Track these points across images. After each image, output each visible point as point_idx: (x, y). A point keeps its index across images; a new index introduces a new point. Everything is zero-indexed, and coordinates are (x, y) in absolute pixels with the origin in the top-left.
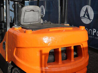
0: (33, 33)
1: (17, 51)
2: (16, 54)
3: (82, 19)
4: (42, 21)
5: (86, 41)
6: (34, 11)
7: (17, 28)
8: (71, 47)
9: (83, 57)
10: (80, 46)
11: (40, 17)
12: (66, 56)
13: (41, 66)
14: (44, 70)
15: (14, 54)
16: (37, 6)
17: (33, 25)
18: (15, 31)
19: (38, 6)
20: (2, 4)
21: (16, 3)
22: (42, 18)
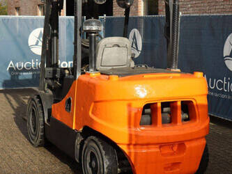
0: (119, 80)
1: (95, 107)
2: (92, 113)
3: (226, 62)
4: (133, 64)
5: (202, 95)
6: (119, 46)
7: (93, 74)
8: (176, 102)
9: (198, 121)
10: (192, 102)
11: (129, 57)
12: (171, 118)
13: (130, 127)
14: (133, 133)
15: (90, 114)
16: (124, 36)
17: (118, 70)
18: (91, 78)
19: (126, 37)
20: (55, 32)
21: (93, 34)
22: (133, 58)
